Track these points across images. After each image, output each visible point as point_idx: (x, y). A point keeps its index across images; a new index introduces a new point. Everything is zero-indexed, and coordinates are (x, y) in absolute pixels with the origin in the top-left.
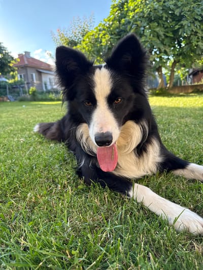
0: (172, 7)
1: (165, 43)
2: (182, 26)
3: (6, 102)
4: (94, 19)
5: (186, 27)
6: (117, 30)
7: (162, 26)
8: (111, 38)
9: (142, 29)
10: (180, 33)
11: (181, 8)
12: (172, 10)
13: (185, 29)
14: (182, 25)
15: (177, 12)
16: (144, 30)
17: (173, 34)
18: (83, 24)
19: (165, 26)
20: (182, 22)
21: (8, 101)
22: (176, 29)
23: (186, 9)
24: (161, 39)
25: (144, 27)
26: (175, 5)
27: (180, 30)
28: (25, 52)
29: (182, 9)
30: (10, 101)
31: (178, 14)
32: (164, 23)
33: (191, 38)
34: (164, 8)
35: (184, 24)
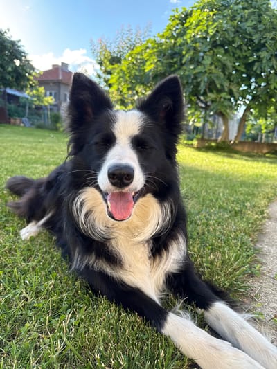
0: (249, 30)
1: (232, 79)
2: (259, 59)
3: (19, 126)
4: (150, 31)
5: (264, 61)
6: (170, 52)
7: (232, 54)
8: (158, 61)
9: (202, 54)
10: (255, 69)
11: (262, 33)
12: (250, 35)
13: (262, 63)
14: (259, 57)
15: (256, 38)
16: (203, 57)
17: (245, 68)
18: (134, 36)
19: (236, 56)
20: (260, 53)
21: (22, 125)
22: (250, 61)
23: (270, 35)
24: (227, 73)
25: (204, 52)
26: (255, 28)
27: (256, 64)
28: (63, 63)
29: (264, 35)
30: (25, 126)
31: (256, 41)
32: (234, 50)
33: (269, 78)
34: (239, 30)
35: (262, 56)
